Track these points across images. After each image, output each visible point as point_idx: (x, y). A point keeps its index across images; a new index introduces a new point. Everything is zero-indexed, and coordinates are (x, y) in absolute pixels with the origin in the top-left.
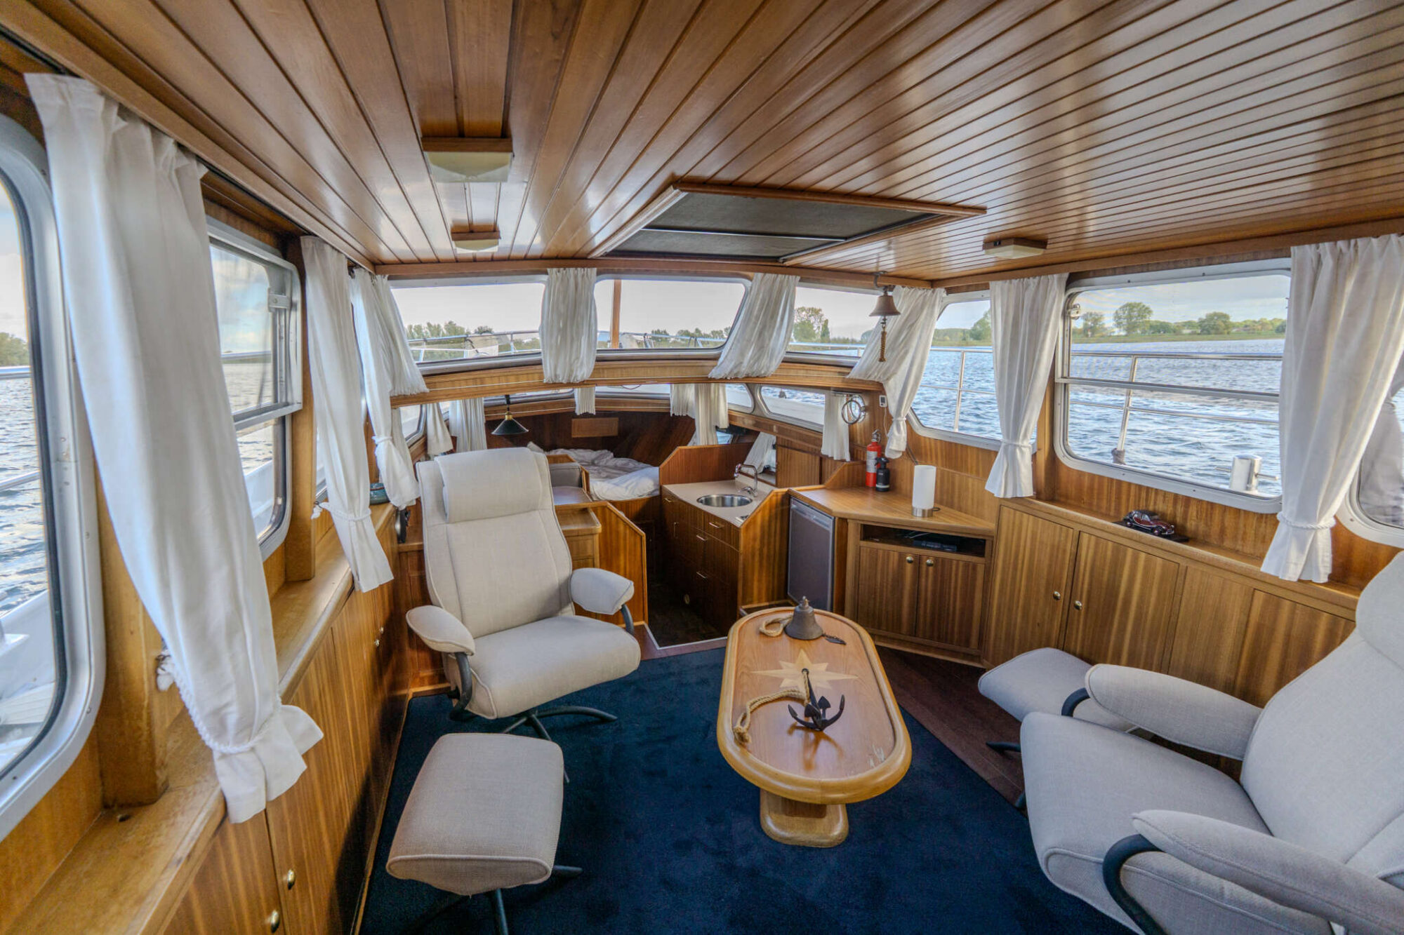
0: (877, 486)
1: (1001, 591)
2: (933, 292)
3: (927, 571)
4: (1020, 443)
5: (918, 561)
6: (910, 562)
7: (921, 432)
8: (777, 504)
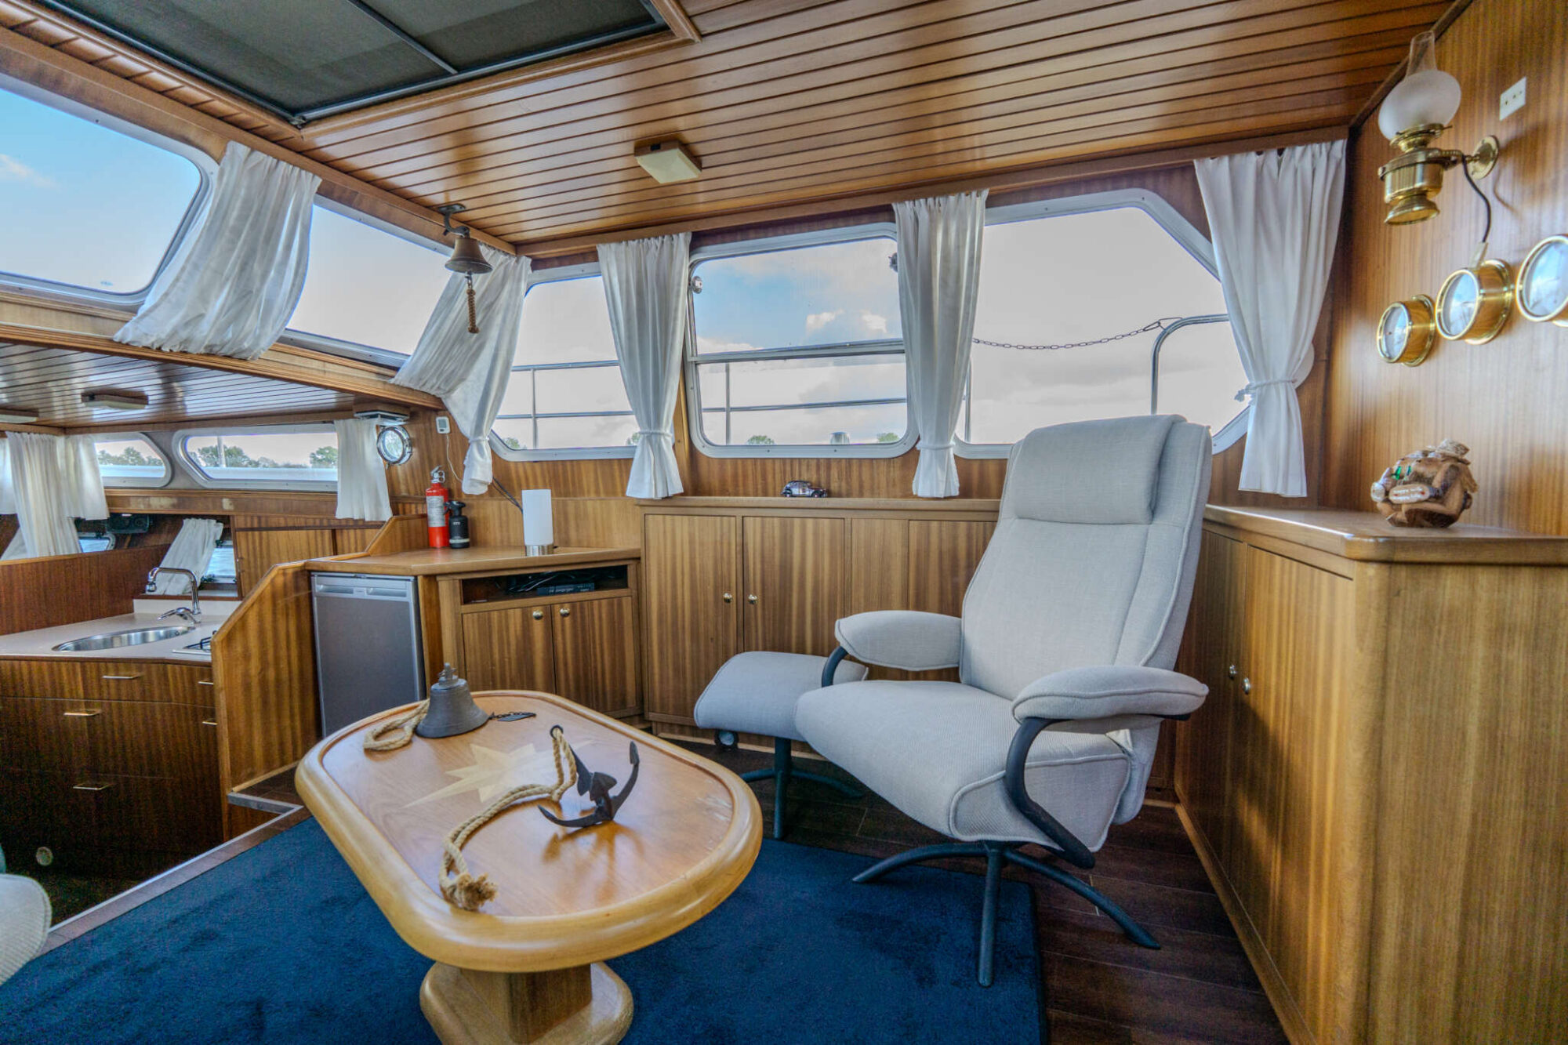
0: (452, 541)
1: (661, 621)
2: (517, 261)
3: (563, 625)
4: (663, 431)
5: (549, 617)
6: (538, 618)
7: (510, 457)
8: (285, 585)
